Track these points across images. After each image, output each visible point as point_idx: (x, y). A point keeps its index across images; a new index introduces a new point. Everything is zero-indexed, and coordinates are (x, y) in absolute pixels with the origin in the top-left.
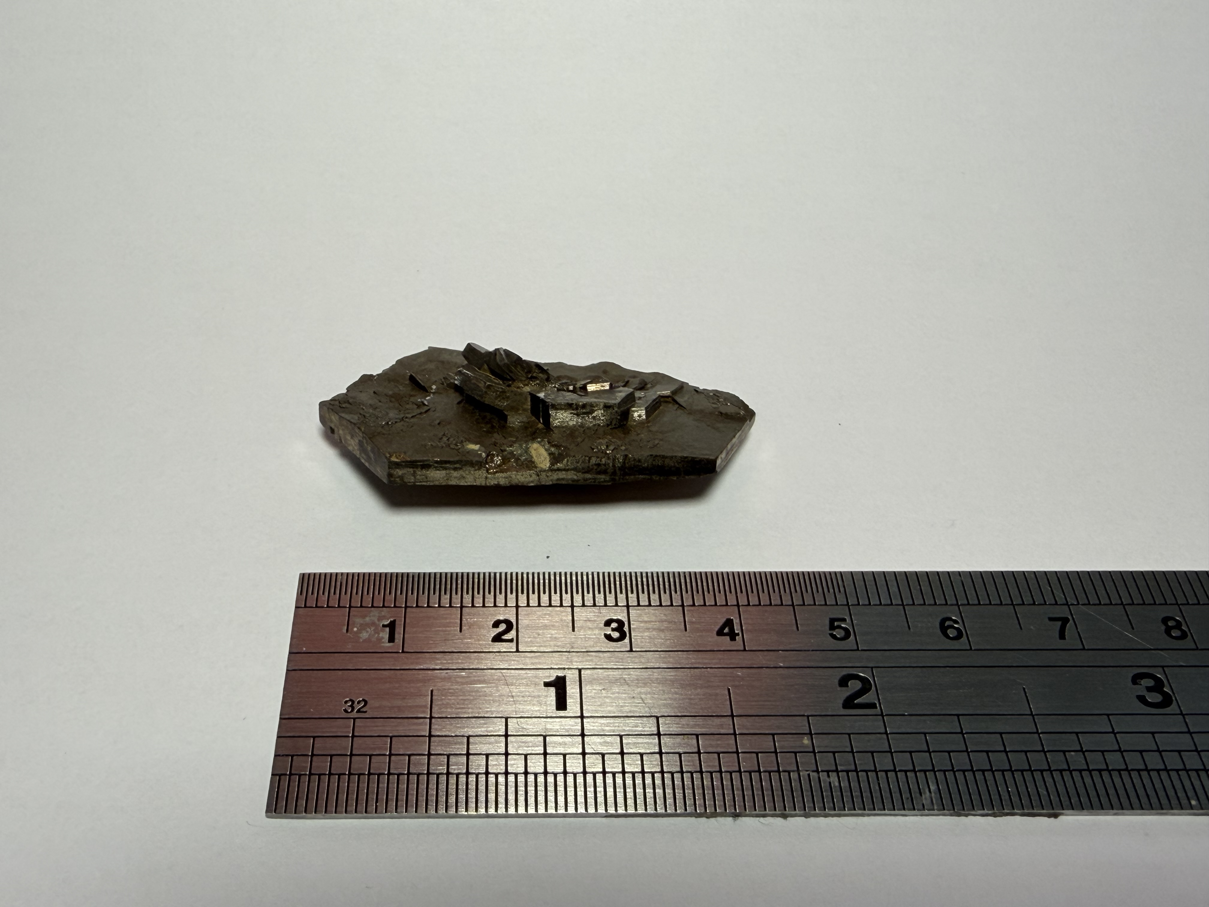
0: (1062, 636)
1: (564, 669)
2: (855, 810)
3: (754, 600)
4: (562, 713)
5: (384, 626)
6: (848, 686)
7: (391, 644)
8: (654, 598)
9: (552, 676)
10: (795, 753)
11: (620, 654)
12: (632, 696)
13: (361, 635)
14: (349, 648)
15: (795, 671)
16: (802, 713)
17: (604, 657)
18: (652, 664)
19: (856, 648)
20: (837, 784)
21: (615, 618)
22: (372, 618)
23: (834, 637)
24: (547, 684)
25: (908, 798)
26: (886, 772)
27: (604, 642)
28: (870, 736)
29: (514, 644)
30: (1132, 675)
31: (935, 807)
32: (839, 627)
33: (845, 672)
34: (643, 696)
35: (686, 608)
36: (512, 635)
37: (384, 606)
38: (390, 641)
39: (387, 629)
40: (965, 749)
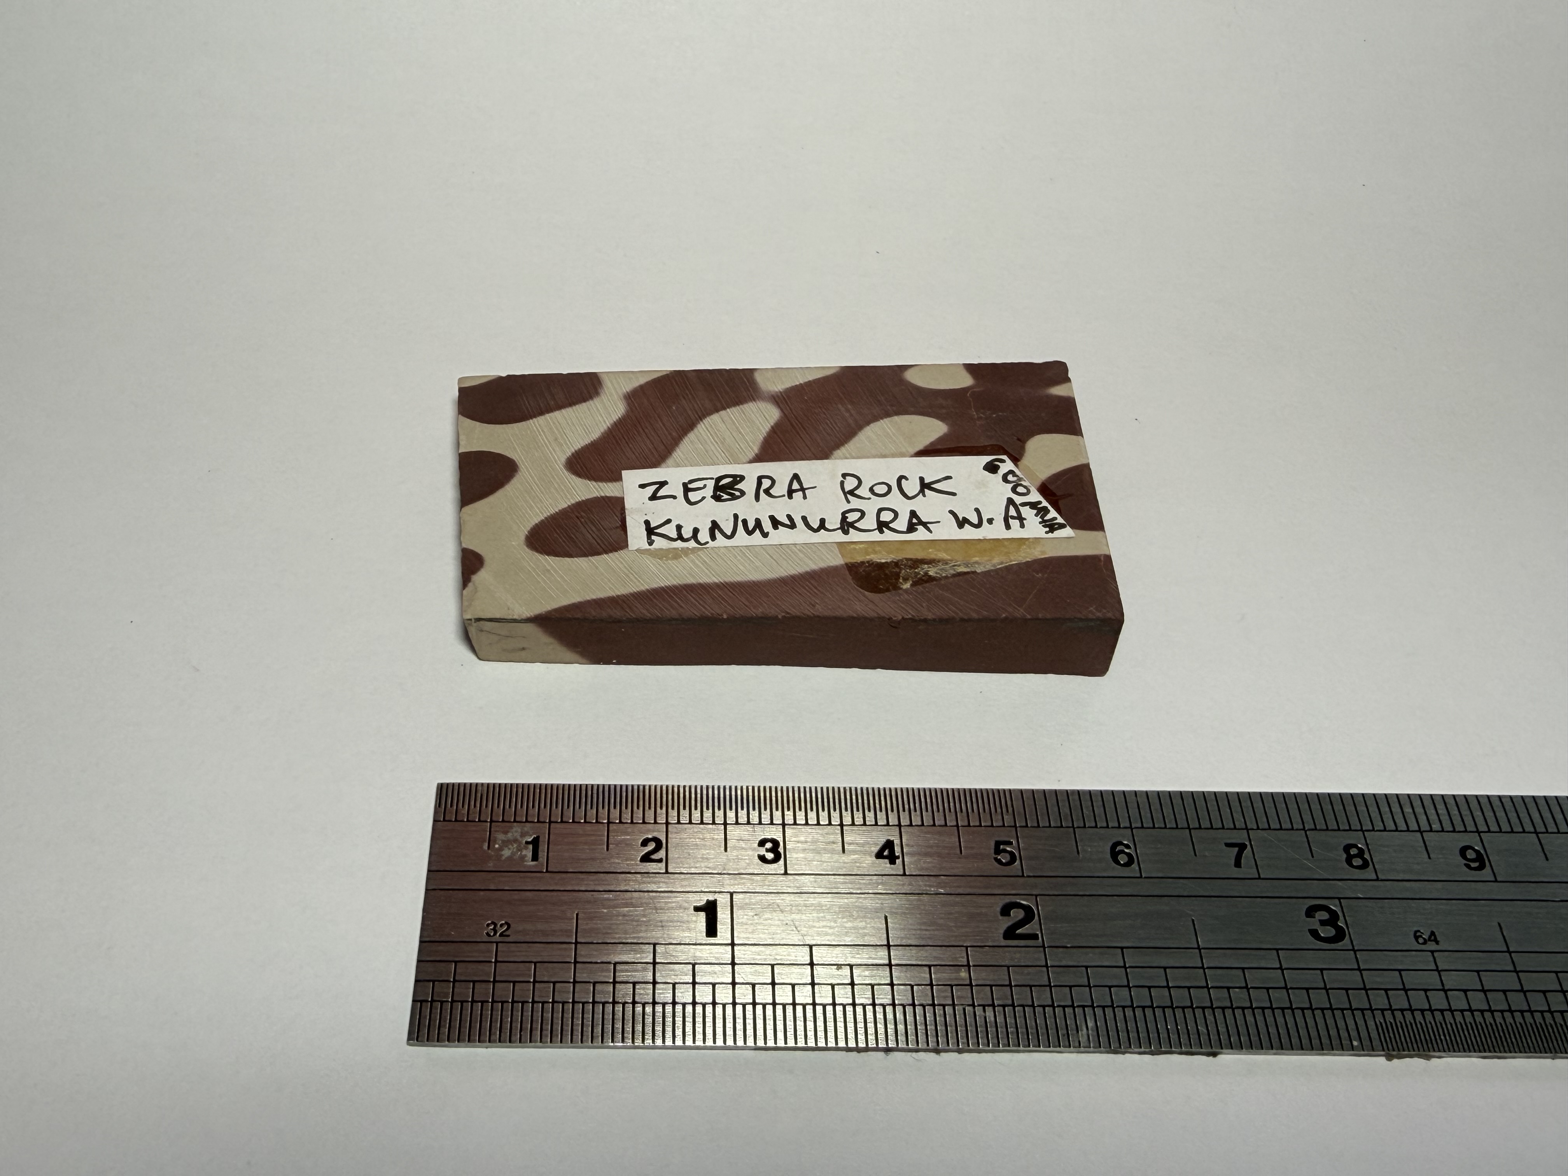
0: (1238, 864)
1: (715, 892)
2: (1009, 1046)
3: (916, 820)
4: (712, 940)
5: (527, 843)
6: (1010, 915)
7: (534, 863)
8: (812, 816)
9: (702, 900)
10: (952, 986)
11: (775, 878)
12: (784, 923)
13: (503, 853)
14: (490, 866)
15: (958, 899)
16: (961, 944)
17: (757, 881)
18: (807, 889)
19: (1021, 874)
20: (993, 1019)
21: (769, 837)
22: (516, 834)
23: (999, 862)
24: (697, 909)
25: (1064, 1035)
26: (1044, 1007)
27: (757, 864)
28: (1030, 969)
29: (664, 864)
30: (1307, 906)
31: (1092, 1046)
32: (1005, 851)
33: (1008, 900)
34: (797, 923)
35: (845, 828)
36: (661, 854)
37: (527, 821)
38: (533, 860)
39: (531, 847)
40: (1126, 983)
